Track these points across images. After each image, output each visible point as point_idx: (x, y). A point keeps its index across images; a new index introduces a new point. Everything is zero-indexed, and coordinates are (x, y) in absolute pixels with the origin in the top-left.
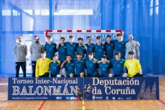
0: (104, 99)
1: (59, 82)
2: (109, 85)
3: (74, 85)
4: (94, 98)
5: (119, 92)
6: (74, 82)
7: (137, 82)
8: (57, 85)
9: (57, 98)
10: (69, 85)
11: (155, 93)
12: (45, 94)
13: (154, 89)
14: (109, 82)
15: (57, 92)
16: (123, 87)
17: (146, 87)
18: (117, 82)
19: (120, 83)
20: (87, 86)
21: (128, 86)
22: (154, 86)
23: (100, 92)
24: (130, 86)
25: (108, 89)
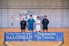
0: (42, 40)
1: (25, 34)
2: (44, 35)
3: (30, 35)
4: (38, 40)
5: (48, 38)
6: (31, 34)
7: (55, 34)
8: (24, 35)
9: (24, 40)
10: (29, 35)
11: (62, 39)
12: (19, 39)
13: (62, 37)
14: (44, 34)
15: (24, 38)
16: (50, 36)
17: (58, 36)
18: (47, 34)
19: (48, 34)
20: (36, 36)
21: (51, 36)
22: (62, 36)
23: (40, 38)
24: (52, 36)
25: (44, 37)
